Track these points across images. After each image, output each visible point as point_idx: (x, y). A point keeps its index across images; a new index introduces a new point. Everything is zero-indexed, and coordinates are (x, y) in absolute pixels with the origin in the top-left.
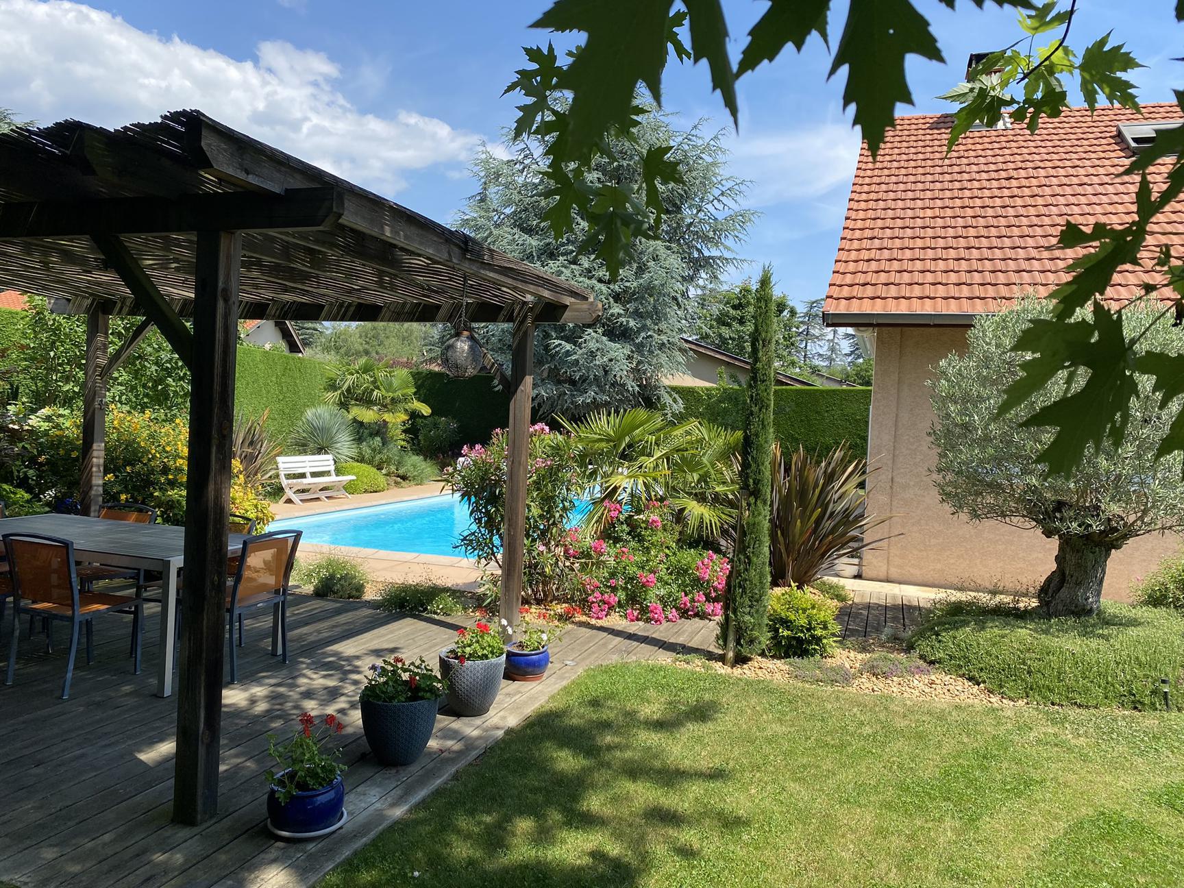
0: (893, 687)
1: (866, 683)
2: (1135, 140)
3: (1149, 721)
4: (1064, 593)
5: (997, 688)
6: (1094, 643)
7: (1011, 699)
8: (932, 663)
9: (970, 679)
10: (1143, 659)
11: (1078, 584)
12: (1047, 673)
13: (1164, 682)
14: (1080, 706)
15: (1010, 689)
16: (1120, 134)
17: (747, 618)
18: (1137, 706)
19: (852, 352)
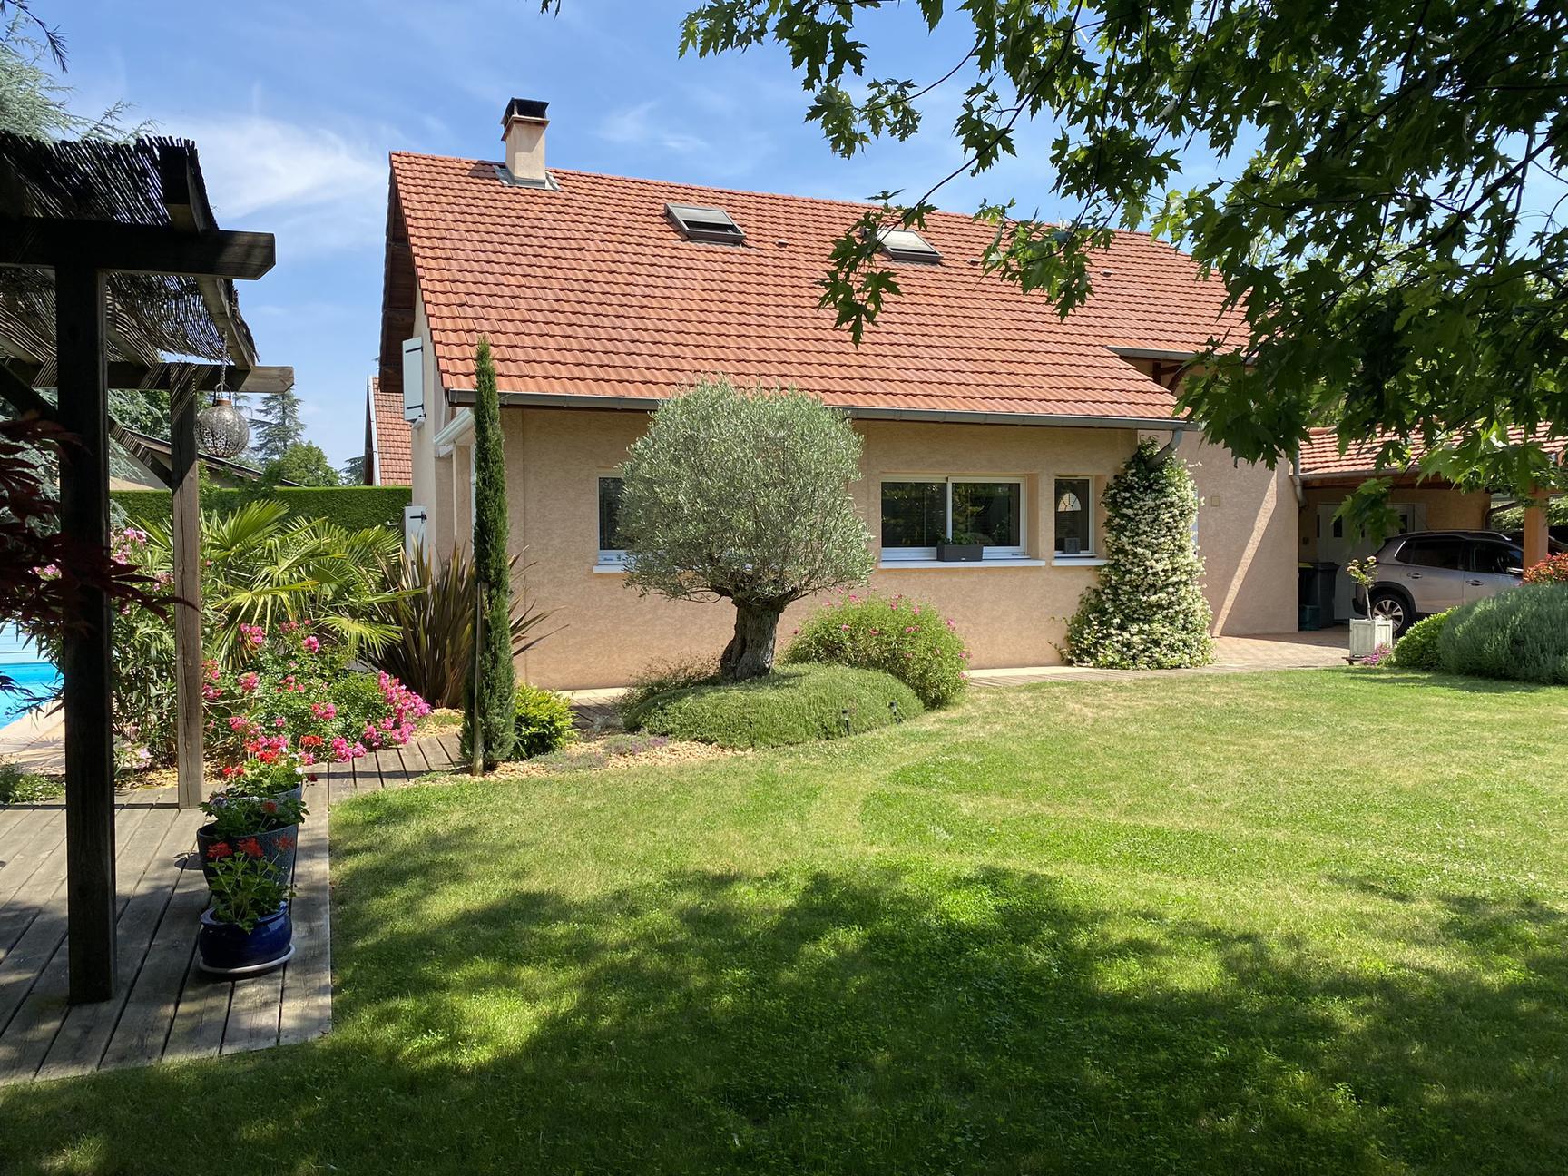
0: (643, 759)
1: (616, 763)
2: (689, 223)
3: (843, 744)
4: (747, 656)
5: (730, 744)
6: (786, 692)
7: (741, 750)
8: (665, 734)
9: (703, 741)
10: (826, 698)
11: (760, 646)
12: (763, 721)
13: (844, 712)
14: (791, 744)
15: (739, 740)
16: (668, 214)
17: (497, 719)
18: (828, 735)
19: (263, 446)
